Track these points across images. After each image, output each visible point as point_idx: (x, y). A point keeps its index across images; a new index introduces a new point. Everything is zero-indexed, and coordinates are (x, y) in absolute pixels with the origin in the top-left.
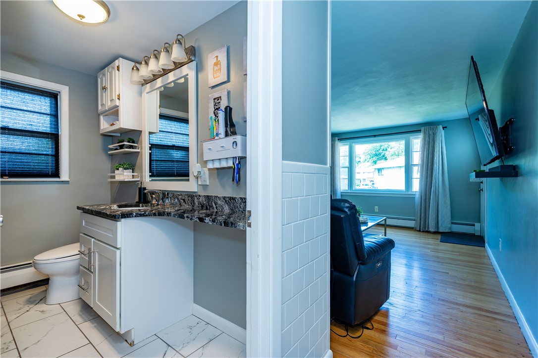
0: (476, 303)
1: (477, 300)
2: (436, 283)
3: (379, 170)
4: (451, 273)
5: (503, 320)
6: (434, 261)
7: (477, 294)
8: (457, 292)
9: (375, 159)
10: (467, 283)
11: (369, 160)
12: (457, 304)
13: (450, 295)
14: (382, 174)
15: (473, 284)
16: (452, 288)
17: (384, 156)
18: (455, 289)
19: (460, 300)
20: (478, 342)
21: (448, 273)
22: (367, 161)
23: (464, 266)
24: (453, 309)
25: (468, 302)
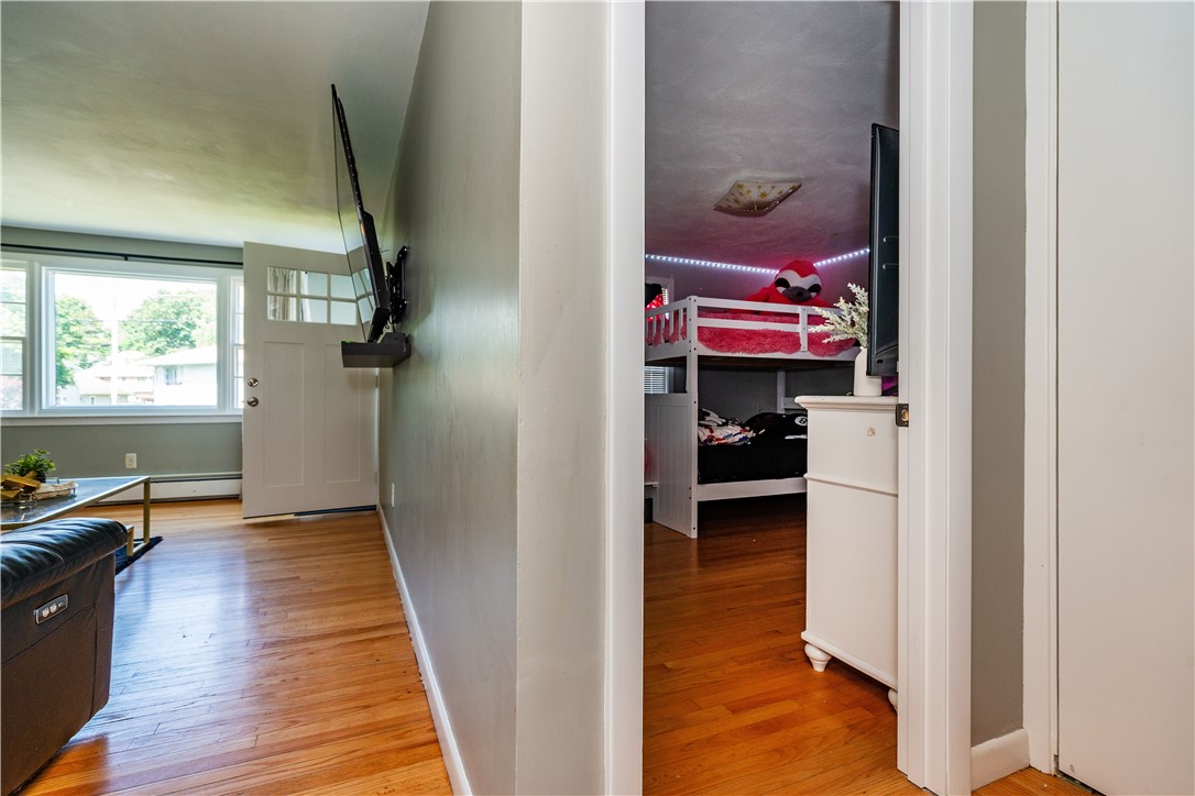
0: (343, 623)
1: (345, 615)
2: (266, 609)
3: (170, 371)
4: (303, 576)
5: (387, 637)
6: (272, 560)
7: (349, 602)
8: (307, 613)
9: (162, 342)
10: (334, 586)
11: (141, 344)
12: (305, 639)
13: (294, 624)
14: (179, 379)
15: (346, 585)
16: (301, 609)
17: (186, 337)
18: (305, 608)
19: (313, 628)
20: (333, 708)
21: (298, 578)
22: (135, 348)
23: (334, 554)
24: (292, 655)
25: (328, 625)
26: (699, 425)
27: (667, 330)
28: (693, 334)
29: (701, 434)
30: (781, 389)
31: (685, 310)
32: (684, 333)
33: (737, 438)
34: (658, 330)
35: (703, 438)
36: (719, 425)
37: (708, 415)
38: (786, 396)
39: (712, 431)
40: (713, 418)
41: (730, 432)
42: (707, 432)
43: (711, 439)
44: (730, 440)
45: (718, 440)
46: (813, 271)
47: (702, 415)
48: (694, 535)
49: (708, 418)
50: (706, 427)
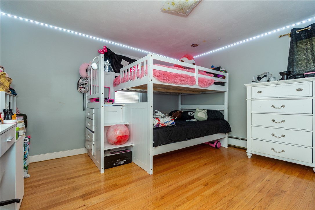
26: (154, 118)
27: (138, 73)
28: (151, 73)
29: (154, 122)
30: (180, 102)
31: (147, 61)
32: (146, 73)
33: (170, 123)
34: (134, 73)
35: (156, 124)
36: (162, 117)
37: (157, 113)
38: (181, 104)
39: (159, 121)
40: (159, 113)
41: (167, 120)
42: (157, 121)
43: (159, 124)
44: (167, 124)
45: (162, 124)
46: (193, 58)
47: (155, 113)
48: (151, 173)
49: (157, 114)
50: (157, 118)
